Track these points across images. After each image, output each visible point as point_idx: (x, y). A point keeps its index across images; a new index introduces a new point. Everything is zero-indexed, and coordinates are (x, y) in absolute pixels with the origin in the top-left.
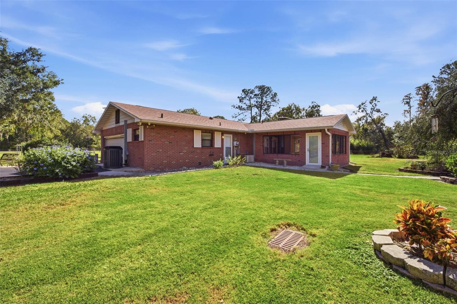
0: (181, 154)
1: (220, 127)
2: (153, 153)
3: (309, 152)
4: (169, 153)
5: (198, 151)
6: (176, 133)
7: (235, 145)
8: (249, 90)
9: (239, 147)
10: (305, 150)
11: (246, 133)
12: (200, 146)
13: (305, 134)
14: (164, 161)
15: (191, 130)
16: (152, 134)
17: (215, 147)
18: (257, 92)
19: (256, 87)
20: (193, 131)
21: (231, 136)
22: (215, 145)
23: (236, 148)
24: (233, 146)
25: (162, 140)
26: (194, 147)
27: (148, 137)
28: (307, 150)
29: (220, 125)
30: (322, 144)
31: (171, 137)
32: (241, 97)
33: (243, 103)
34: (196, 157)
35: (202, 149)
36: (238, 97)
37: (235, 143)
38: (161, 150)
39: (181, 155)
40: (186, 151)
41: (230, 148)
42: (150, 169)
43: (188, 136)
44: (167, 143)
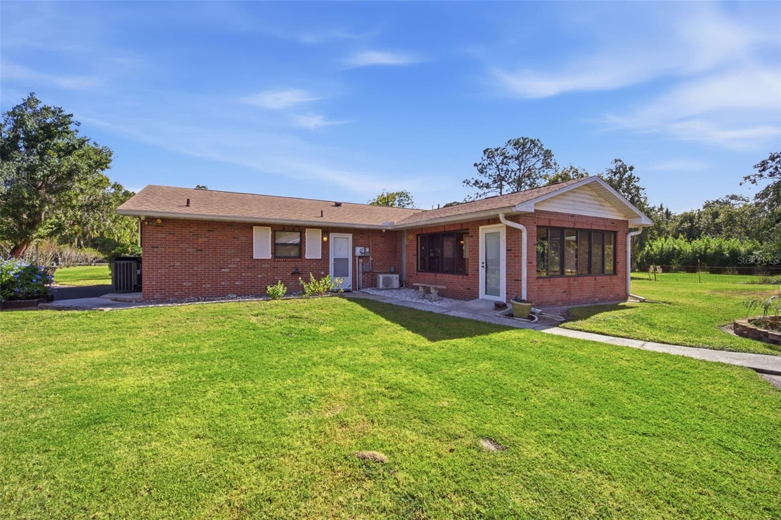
0: (223, 270)
1: (321, 219)
2: (160, 268)
3: (485, 268)
4: (196, 269)
5: (264, 266)
6: (211, 233)
7: (358, 253)
8: (497, 150)
9: (371, 259)
10: (478, 265)
11: (384, 231)
12: (270, 256)
13: (478, 229)
14: (184, 284)
15: (247, 227)
16: (159, 236)
17: (307, 257)
18: (512, 151)
19: (509, 142)
20: (252, 228)
21: (350, 236)
22: (306, 255)
23: (361, 261)
24: (354, 256)
25: (181, 245)
26: (254, 258)
27: (150, 240)
28: (480, 265)
29: (322, 216)
30: (507, 250)
31: (201, 240)
32: (480, 164)
33: (488, 175)
34: (260, 276)
35: (275, 261)
36: (475, 165)
37: (358, 249)
38: (179, 264)
39: (223, 272)
40: (235, 266)
41: (347, 259)
42: (155, 297)
43: (241, 238)
44: (191, 250)
